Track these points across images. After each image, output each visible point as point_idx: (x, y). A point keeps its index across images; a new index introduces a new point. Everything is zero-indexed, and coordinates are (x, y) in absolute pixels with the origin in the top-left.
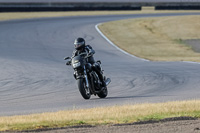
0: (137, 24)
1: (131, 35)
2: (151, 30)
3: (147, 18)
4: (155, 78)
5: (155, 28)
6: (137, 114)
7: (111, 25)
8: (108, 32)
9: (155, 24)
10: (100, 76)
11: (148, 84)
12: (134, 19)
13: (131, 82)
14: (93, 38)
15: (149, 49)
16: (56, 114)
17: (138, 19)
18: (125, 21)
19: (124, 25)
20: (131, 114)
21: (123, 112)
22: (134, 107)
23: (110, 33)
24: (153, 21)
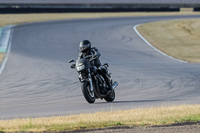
0: (176, 25)
1: (170, 36)
2: (189, 31)
3: (186, 20)
4: (193, 79)
5: (193, 29)
6: (174, 116)
7: (148, 26)
8: (146, 33)
9: (193, 25)
10: (106, 79)
11: (186, 86)
12: (172, 21)
13: (169, 83)
14: (131, 39)
15: (187, 50)
16: (94, 115)
17: (177, 20)
18: (164, 22)
19: (163, 26)
20: (169, 115)
21: (161, 113)
22: (172, 108)
23: (148, 34)
24: (191, 22)
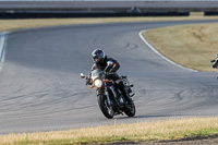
0: (185, 31)
1: (178, 43)
2: (199, 37)
3: (196, 25)
4: (204, 90)
5: (203, 35)
6: (184, 130)
7: (156, 33)
8: (153, 40)
9: (204, 31)
11: (196, 97)
12: (181, 26)
13: (178, 94)
14: (137, 47)
15: (197, 59)
16: (96, 129)
18: (172, 28)
19: (171, 32)
20: (177, 129)
21: (169, 127)
23: (155, 41)
24: (202, 28)
